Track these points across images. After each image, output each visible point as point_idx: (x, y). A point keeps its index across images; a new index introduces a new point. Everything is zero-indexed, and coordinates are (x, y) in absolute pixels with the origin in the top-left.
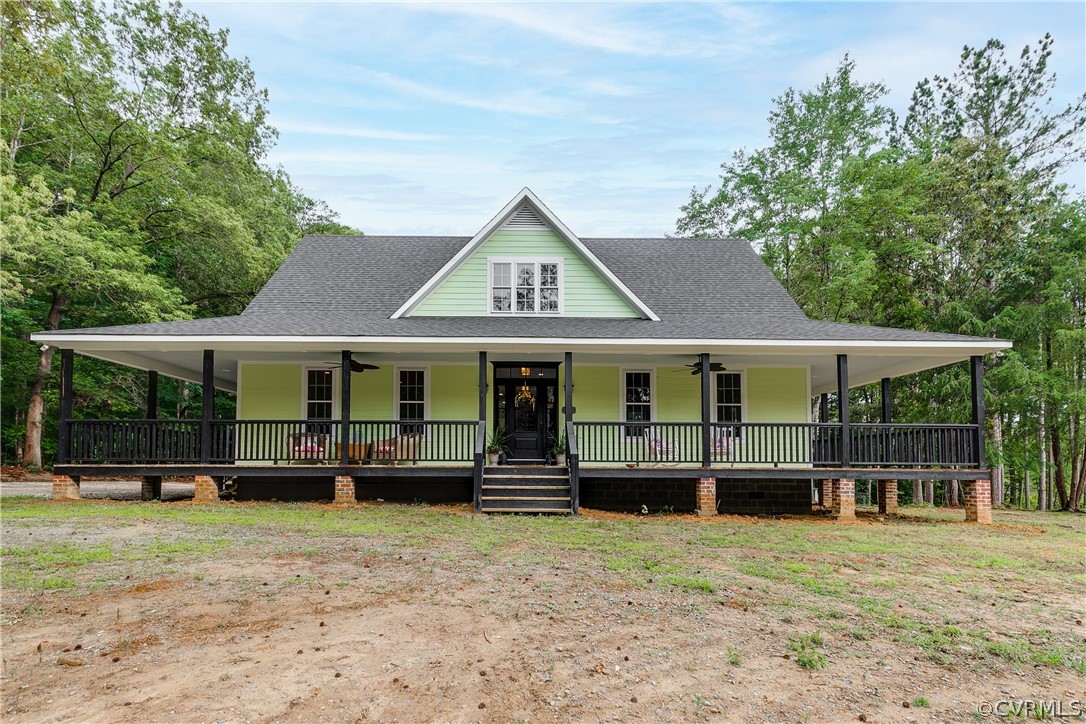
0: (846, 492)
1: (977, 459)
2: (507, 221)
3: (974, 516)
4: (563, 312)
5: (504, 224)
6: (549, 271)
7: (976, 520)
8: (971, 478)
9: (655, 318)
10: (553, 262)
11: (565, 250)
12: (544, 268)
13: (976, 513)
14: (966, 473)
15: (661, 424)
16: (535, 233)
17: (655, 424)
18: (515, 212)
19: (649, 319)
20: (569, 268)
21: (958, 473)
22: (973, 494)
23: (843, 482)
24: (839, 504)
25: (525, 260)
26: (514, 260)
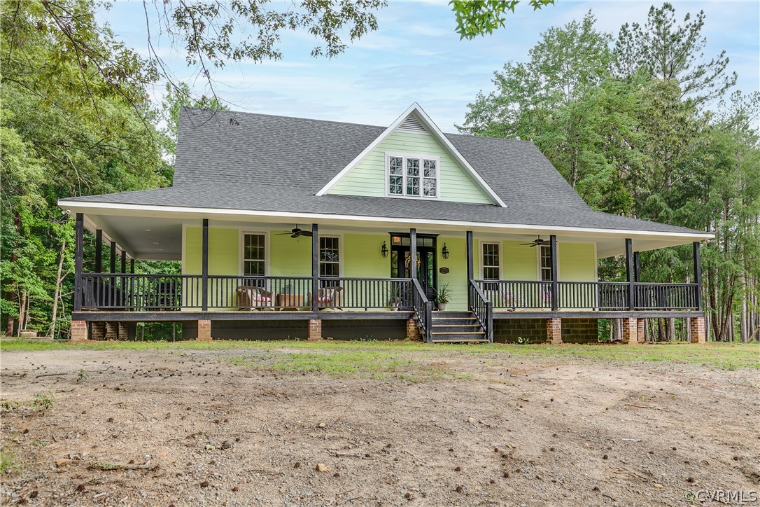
0: (632, 326)
1: (697, 305)
2: (399, 125)
3: (696, 340)
4: (440, 197)
6: (430, 165)
7: (697, 342)
8: (695, 316)
9: (504, 205)
10: (432, 159)
11: (440, 151)
12: (426, 163)
13: (697, 337)
14: (693, 313)
16: (419, 136)
19: (498, 205)
20: (444, 164)
21: (689, 313)
22: (696, 326)
23: (631, 319)
24: (629, 334)
25: (413, 156)
26: (405, 155)
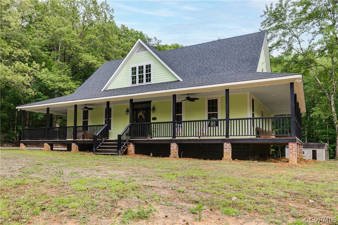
0: (226, 148)
2: (136, 51)
4: (153, 81)
5: (135, 53)
6: (149, 67)
9: (181, 80)
10: (149, 64)
12: (147, 66)
15: (186, 122)
17: (184, 122)
18: (138, 48)
19: (179, 81)
20: (155, 65)
23: (225, 144)
25: (141, 65)
26: (137, 65)
